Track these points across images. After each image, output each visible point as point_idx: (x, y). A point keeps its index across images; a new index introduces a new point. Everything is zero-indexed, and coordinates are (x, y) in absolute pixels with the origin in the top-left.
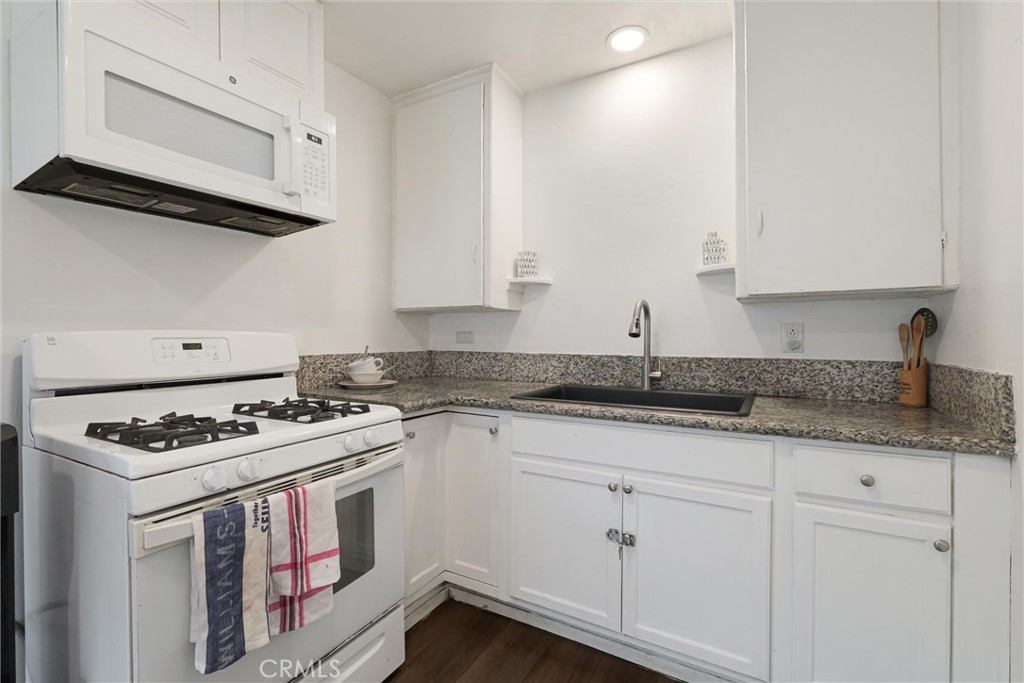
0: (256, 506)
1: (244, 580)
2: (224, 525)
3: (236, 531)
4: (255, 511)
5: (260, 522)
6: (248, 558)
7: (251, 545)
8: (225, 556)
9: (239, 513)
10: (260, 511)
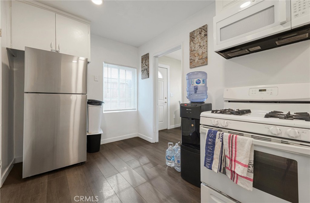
0: (220, 133)
1: (215, 151)
2: (211, 134)
3: (214, 137)
4: (219, 135)
5: (220, 138)
6: (216, 146)
7: (217, 143)
8: (210, 142)
9: (215, 133)
10: (221, 135)
